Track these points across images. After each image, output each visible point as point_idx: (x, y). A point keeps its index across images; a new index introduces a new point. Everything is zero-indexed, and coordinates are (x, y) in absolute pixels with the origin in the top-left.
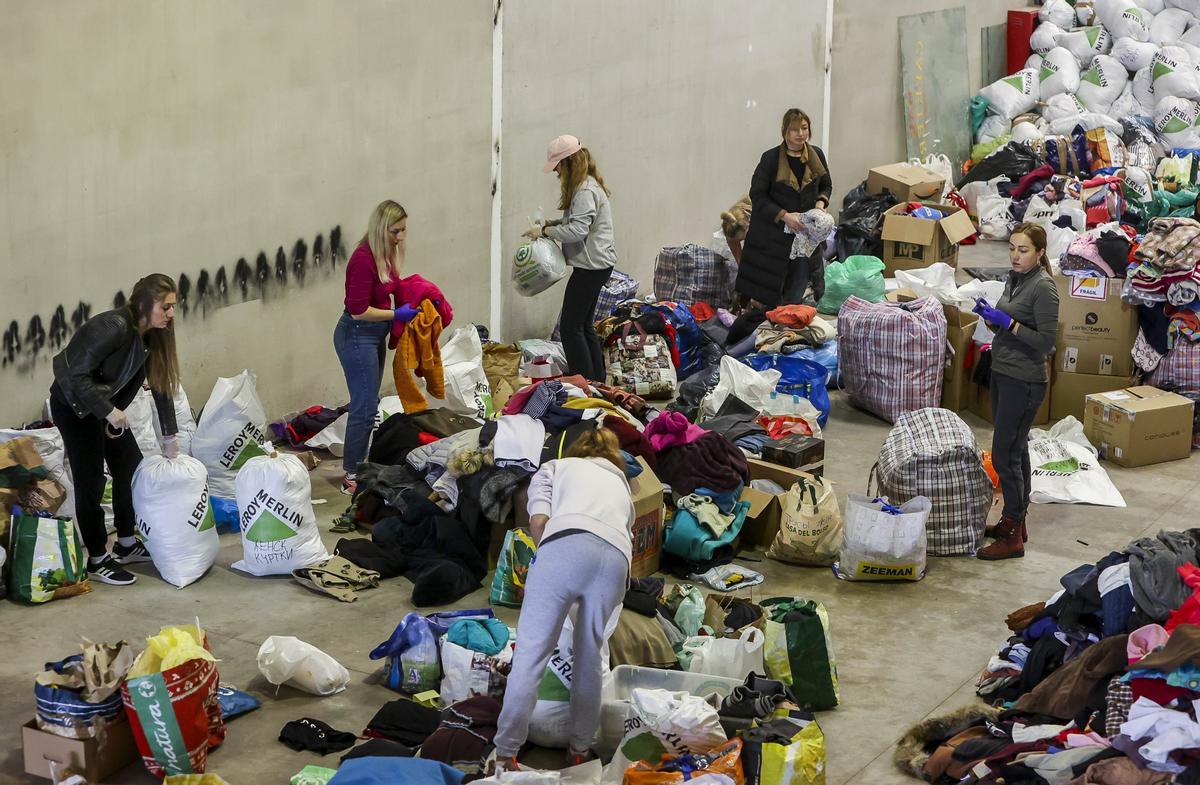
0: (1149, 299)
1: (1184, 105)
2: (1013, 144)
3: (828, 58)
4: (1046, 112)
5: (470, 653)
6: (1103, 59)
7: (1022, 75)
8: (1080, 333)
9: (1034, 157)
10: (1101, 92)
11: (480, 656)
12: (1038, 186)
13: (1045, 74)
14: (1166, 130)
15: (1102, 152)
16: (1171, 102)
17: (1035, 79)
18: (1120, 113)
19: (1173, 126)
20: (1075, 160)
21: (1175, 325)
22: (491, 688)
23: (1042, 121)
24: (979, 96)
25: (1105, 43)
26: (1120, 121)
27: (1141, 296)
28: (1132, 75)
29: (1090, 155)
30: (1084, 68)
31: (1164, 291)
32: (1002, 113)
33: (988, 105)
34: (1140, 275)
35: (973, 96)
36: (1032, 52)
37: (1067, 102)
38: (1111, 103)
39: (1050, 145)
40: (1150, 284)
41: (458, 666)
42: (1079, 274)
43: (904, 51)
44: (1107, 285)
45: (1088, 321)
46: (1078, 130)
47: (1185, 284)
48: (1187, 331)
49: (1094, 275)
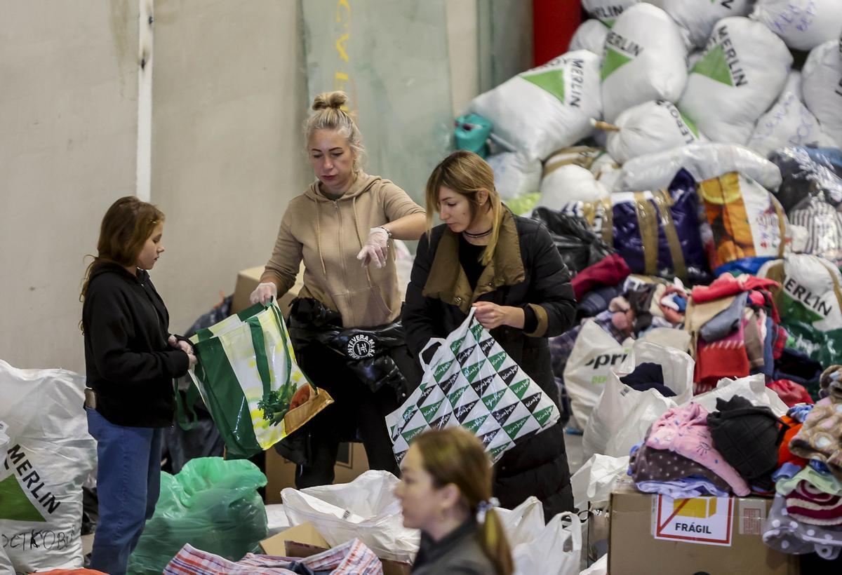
0: (825, 542)
2: (543, 212)
3: (145, 37)
4: (614, 143)
6: (736, 26)
7: (563, 65)
9: (589, 239)
10: (733, 97)
12: (596, 300)
13: (612, 61)
15: (735, 226)
17: (591, 73)
18: (773, 142)
20: (675, 244)
23: (606, 163)
24: (472, 113)
26: (774, 157)
27: (809, 536)
28: (799, 58)
29: (707, 233)
30: (697, 47)
32: (520, 147)
33: (491, 130)
34: (803, 491)
35: (459, 113)
36: (585, 16)
37: (658, 119)
38: (753, 120)
39: (622, 214)
40: (828, 510)
42: (673, 491)
43: (309, 18)
44: (733, 512)
46: (682, 179)
49: (703, 492)
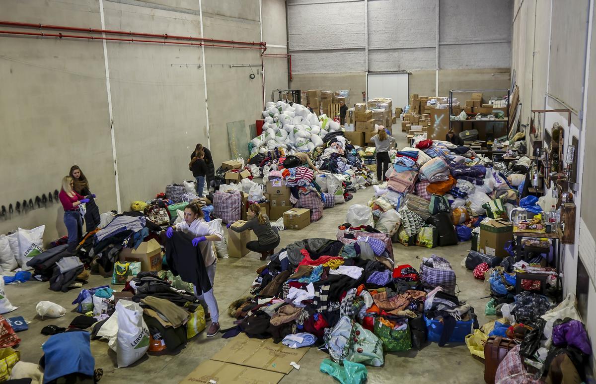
0: (293, 185)
1: (302, 139)
2: (259, 153)
3: (208, 134)
4: (267, 145)
5: (101, 298)
6: (281, 130)
7: (261, 136)
8: (275, 196)
9: (265, 156)
10: (281, 138)
11: (104, 299)
12: (266, 163)
13: (267, 135)
14: (298, 146)
15: (282, 153)
16: (299, 139)
17: (264, 137)
18: (286, 143)
19: (300, 145)
20: (276, 156)
21: (300, 191)
22: (108, 308)
23: (267, 147)
24: (250, 143)
25: (281, 126)
26: (287, 145)
27: (291, 184)
28: (289, 133)
29: (279, 154)
30: (276, 133)
31: (296, 182)
32: (256, 146)
33: (253, 144)
34: (289, 179)
35: (249, 143)
36: (263, 130)
37: (272, 142)
38: (284, 141)
39: (269, 153)
40: (293, 181)
41: (98, 303)
42: (274, 180)
43: (229, 131)
44: (282, 182)
45: (277, 193)
46: (276, 148)
47: (302, 180)
48: (303, 192)
49: (278, 180)
